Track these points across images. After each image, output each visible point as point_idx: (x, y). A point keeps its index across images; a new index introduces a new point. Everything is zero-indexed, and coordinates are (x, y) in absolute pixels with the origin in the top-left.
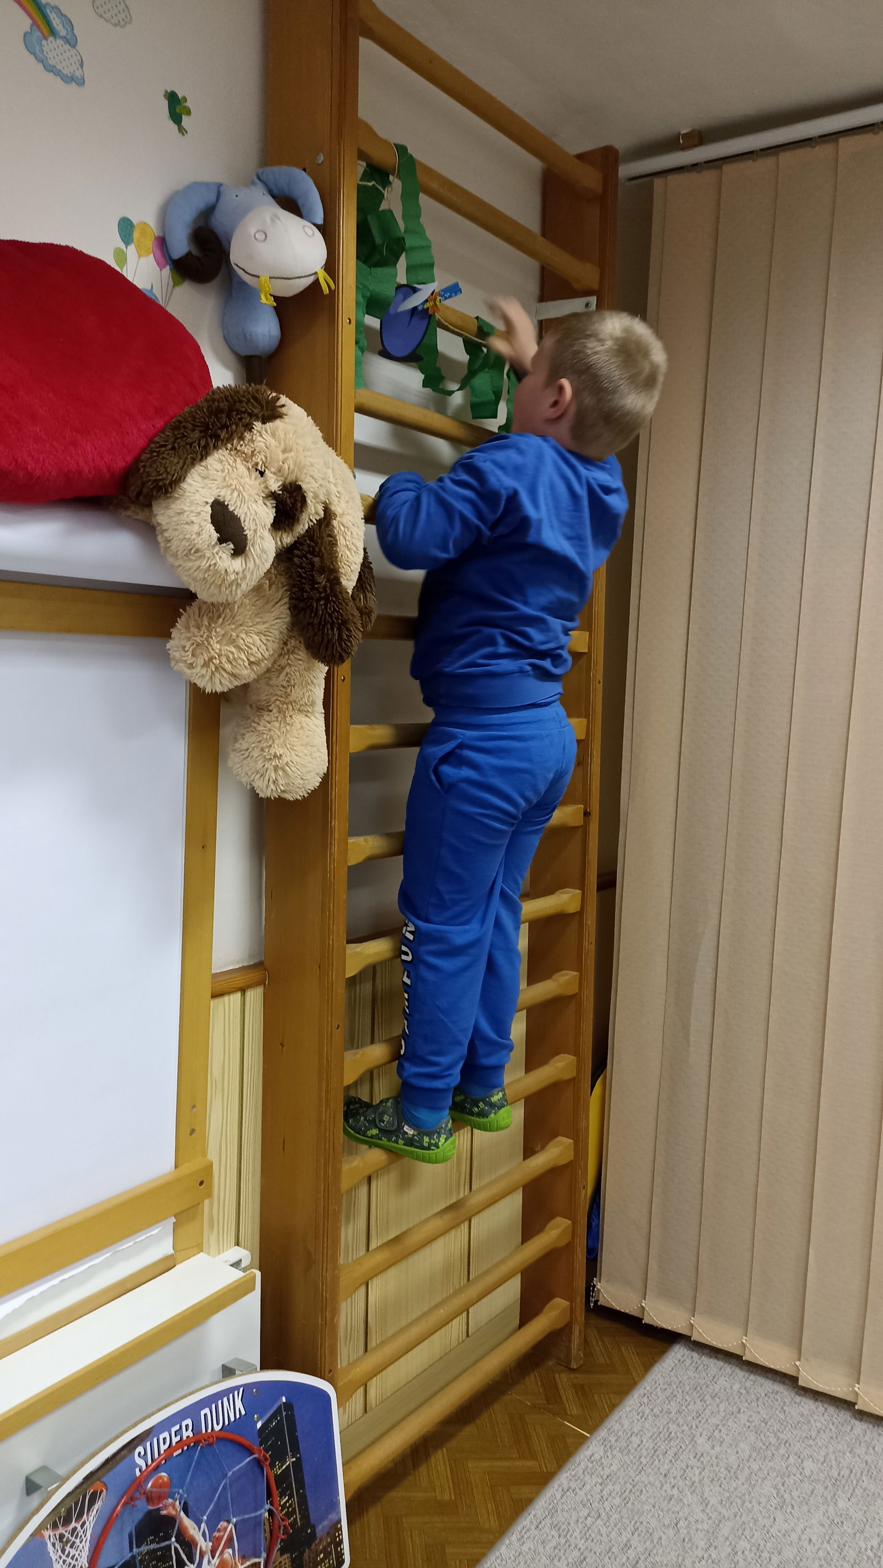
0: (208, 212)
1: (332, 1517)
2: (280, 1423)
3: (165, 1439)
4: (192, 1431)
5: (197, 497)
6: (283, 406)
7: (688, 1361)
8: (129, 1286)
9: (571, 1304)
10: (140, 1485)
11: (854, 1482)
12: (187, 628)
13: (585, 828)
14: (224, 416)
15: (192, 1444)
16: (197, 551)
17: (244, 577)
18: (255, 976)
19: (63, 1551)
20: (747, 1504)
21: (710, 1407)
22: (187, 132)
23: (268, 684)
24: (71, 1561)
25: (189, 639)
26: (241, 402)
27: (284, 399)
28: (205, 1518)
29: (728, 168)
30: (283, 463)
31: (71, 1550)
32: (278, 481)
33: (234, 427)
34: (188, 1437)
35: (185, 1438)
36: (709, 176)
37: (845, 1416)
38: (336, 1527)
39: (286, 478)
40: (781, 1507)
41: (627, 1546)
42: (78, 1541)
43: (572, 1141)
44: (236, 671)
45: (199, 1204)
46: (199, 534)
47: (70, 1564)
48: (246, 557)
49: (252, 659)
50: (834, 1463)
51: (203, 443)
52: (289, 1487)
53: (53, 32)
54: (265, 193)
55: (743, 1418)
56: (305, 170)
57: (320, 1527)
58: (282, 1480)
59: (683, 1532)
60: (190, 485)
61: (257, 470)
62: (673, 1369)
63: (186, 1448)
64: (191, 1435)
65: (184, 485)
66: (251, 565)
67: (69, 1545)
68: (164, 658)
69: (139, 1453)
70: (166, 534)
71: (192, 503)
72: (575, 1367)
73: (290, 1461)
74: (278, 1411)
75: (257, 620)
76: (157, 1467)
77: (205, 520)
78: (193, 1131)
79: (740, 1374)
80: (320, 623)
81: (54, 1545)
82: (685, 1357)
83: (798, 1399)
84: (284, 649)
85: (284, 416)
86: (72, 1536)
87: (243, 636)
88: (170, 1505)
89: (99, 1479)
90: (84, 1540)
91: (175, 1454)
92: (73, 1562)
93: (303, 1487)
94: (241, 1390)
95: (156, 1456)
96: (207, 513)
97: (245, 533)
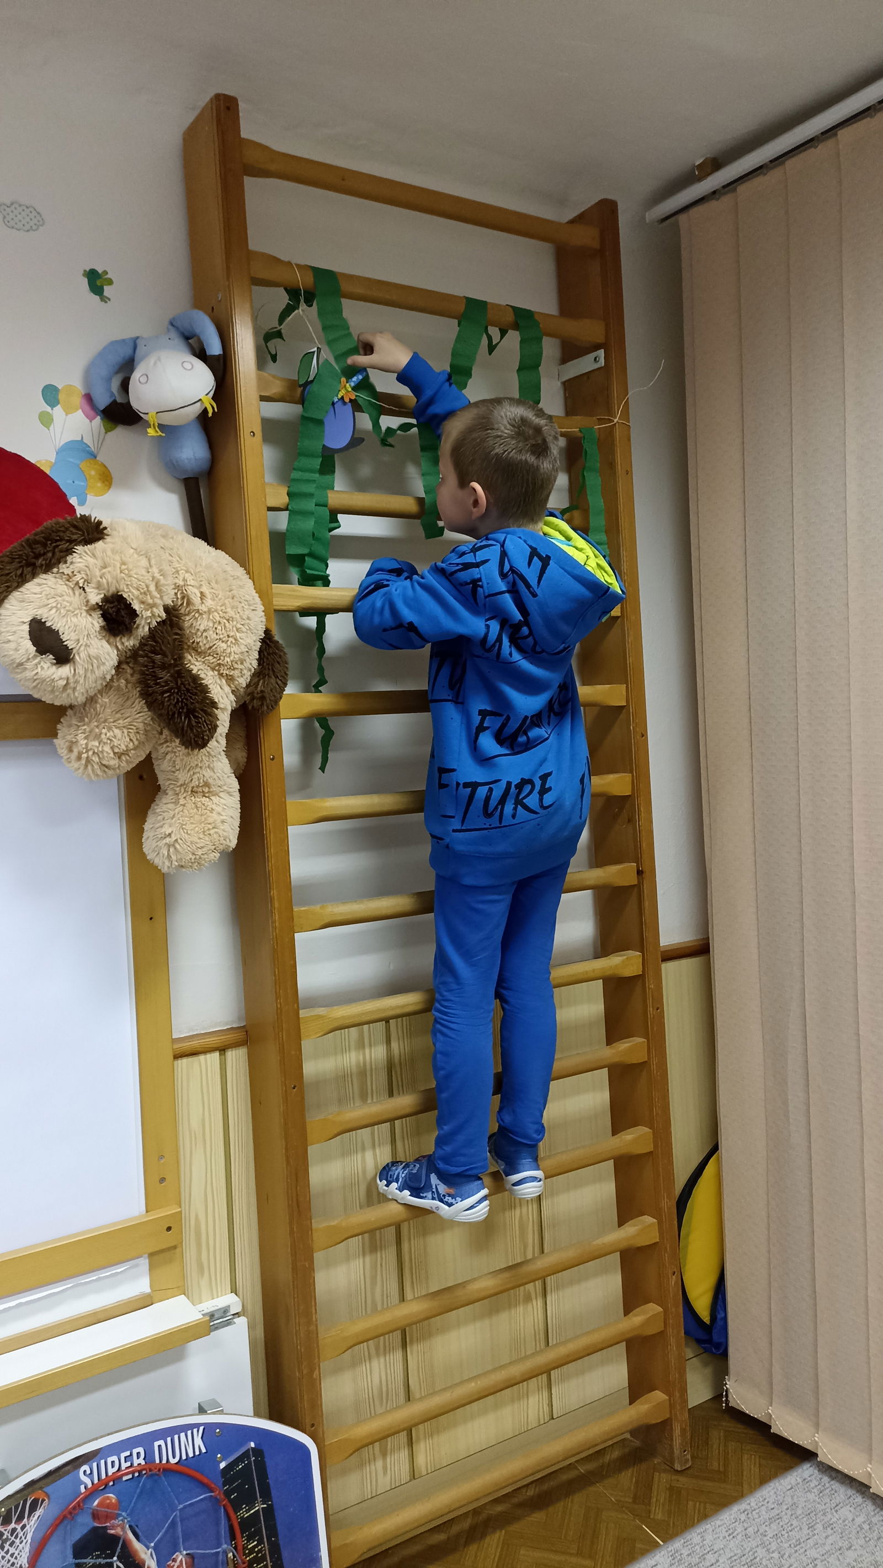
0: (130, 364)
2: (248, 1467)
3: (113, 1462)
4: (144, 1459)
5: (14, 618)
6: (105, 528)
7: (814, 1481)
9: (671, 1398)
10: (85, 1500)
13: (639, 888)
14: (39, 546)
15: (144, 1472)
16: (21, 664)
18: (240, 1037)
21: (816, 1537)
22: (109, 299)
24: (10, 1558)
26: (57, 531)
27: (105, 523)
28: (155, 1540)
29: (742, 189)
30: (101, 578)
31: (10, 1548)
32: (100, 594)
33: (50, 555)
34: (139, 1464)
35: (135, 1465)
36: (726, 201)
39: (108, 591)
42: (18, 1541)
43: (655, 1220)
46: (16, 650)
47: (9, 1561)
52: (259, 1531)
58: (249, 1526)
60: (7, 609)
61: (80, 588)
62: (792, 1488)
63: (136, 1474)
64: (143, 1463)
66: (82, 671)
67: (8, 1543)
69: (85, 1472)
71: (7, 624)
72: (679, 1469)
73: (259, 1506)
74: (246, 1455)
76: (106, 1486)
77: (22, 638)
78: (164, 1179)
82: (813, 1477)
85: (106, 537)
86: (12, 1535)
87: (106, 731)
88: (119, 1526)
89: (41, 1488)
90: (25, 1541)
91: (125, 1478)
92: (12, 1560)
93: (276, 1536)
94: (201, 1428)
95: (103, 1476)
96: (23, 631)
97: (65, 643)
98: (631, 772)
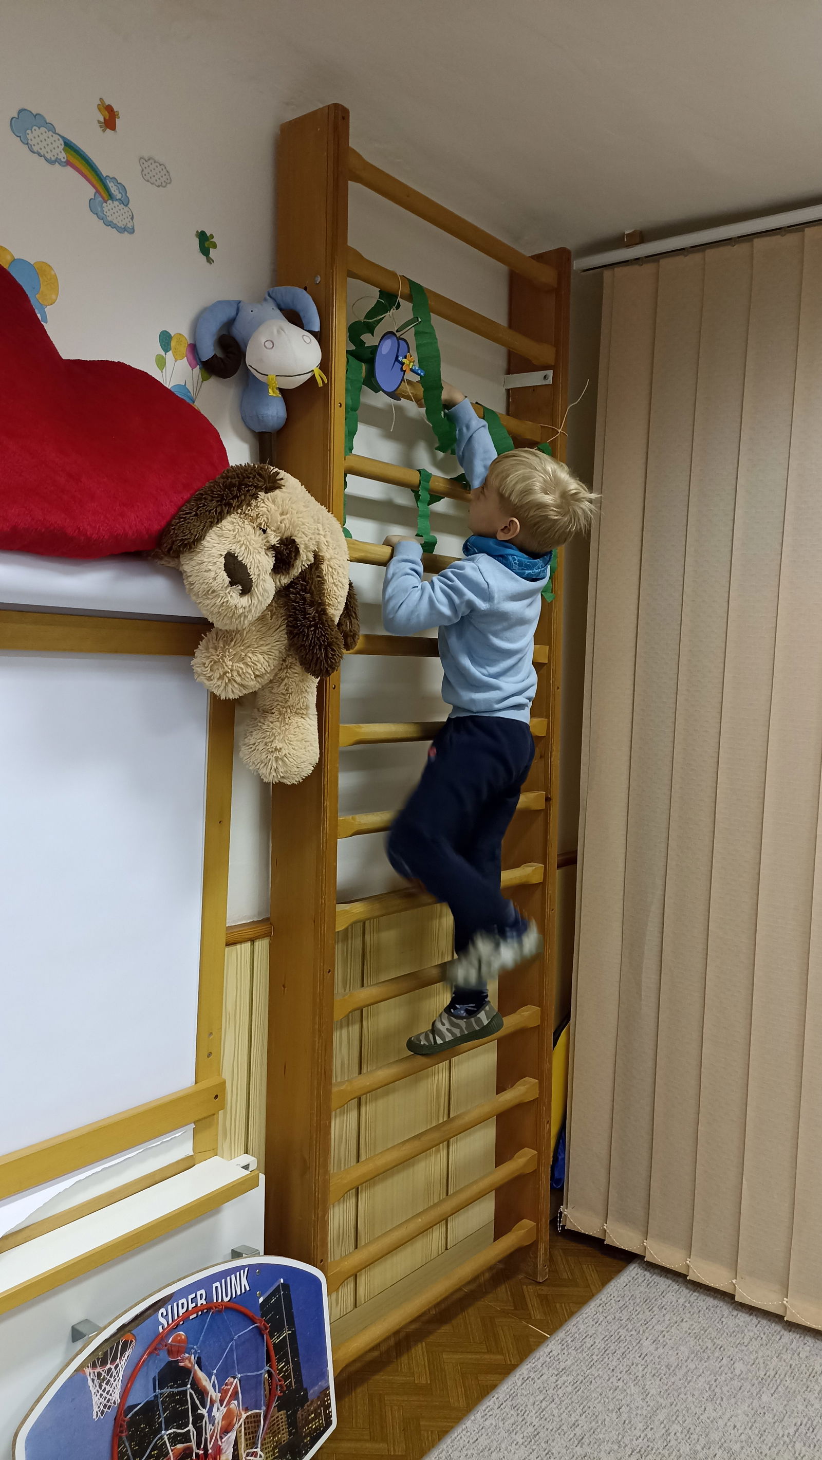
0: (230, 323)
1: (322, 1384)
2: (278, 1300)
3: (183, 1304)
4: (205, 1300)
5: (214, 550)
6: (282, 479)
7: (640, 1278)
8: (157, 1178)
9: (537, 1225)
10: (162, 1339)
11: (778, 1381)
12: (207, 649)
13: (546, 812)
14: (235, 489)
15: (205, 1311)
16: (214, 592)
17: (250, 611)
18: (264, 928)
19: (100, 1386)
20: (682, 1396)
21: (656, 1316)
22: (213, 261)
23: (271, 692)
24: (106, 1396)
25: (208, 657)
26: (249, 478)
27: (283, 474)
28: (215, 1371)
29: (663, 262)
30: (281, 523)
31: (106, 1386)
32: (277, 537)
33: (243, 497)
34: (202, 1304)
35: (199, 1305)
36: (649, 268)
37: (776, 1328)
38: (325, 1392)
39: (283, 535)
40: (712, 1399)
41: (575, 1425)
42: (112, 1380)
43: (537, 1081)
44: (244, 683)
45: (214, 1114)
46: (214, 579)
47: (106, 1398)
48: (252, 595)
49: (257, 673)
50: (762, 1365)
51: (219, 510)
52: (286, 1354)
53: (111, 196)
54: (274, 308)
55: (685, 1326)
56: (305, 289)
57: (311, 1391)
58: (279, 1348)
59: (624, 1416)
60: (208, 542)
61: (260, 528)
62: (627, 1285)
63: (200, 1313)
64: (205, 1303)
65: (204, 543)
66: (255, 601)
67: (105, 1382)
68: (189, 672)
69: (162, 1314)
70: (190, 580)
71: (210, 555)
72: (541, 1281)
73: (286, 1333)
74: (277, 1290)
75: (262, 643)
76: (177, 1325)
77: (220, 568)
78: (210, 1054)
79: (685, 1291)
80: (310, 645)
81: (93, 1380)
82: (638, 1275)
83: (735, 1313)
84: (283, 665)
85: (282, 487)
86: (108, 1375)
87: (250, 655)
88: (187, 1358)
89: (130, 1331)
90: (117, 1379)
91: (191, 1317)
92: (108, 1397)
93: (298, 1356)
94: (247, 1269)
95: (176, 1317)
96: (221, 563)
97: (251, 577)
98: (548, 717)
